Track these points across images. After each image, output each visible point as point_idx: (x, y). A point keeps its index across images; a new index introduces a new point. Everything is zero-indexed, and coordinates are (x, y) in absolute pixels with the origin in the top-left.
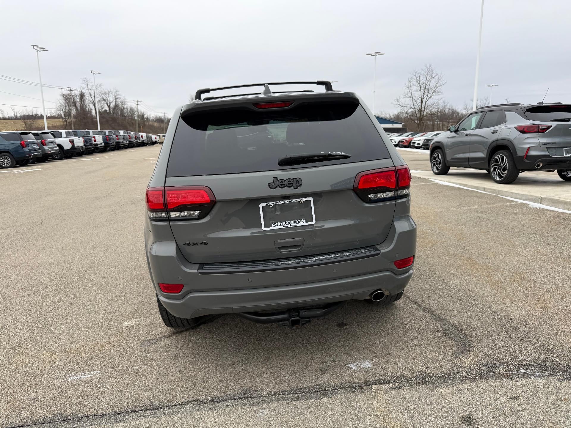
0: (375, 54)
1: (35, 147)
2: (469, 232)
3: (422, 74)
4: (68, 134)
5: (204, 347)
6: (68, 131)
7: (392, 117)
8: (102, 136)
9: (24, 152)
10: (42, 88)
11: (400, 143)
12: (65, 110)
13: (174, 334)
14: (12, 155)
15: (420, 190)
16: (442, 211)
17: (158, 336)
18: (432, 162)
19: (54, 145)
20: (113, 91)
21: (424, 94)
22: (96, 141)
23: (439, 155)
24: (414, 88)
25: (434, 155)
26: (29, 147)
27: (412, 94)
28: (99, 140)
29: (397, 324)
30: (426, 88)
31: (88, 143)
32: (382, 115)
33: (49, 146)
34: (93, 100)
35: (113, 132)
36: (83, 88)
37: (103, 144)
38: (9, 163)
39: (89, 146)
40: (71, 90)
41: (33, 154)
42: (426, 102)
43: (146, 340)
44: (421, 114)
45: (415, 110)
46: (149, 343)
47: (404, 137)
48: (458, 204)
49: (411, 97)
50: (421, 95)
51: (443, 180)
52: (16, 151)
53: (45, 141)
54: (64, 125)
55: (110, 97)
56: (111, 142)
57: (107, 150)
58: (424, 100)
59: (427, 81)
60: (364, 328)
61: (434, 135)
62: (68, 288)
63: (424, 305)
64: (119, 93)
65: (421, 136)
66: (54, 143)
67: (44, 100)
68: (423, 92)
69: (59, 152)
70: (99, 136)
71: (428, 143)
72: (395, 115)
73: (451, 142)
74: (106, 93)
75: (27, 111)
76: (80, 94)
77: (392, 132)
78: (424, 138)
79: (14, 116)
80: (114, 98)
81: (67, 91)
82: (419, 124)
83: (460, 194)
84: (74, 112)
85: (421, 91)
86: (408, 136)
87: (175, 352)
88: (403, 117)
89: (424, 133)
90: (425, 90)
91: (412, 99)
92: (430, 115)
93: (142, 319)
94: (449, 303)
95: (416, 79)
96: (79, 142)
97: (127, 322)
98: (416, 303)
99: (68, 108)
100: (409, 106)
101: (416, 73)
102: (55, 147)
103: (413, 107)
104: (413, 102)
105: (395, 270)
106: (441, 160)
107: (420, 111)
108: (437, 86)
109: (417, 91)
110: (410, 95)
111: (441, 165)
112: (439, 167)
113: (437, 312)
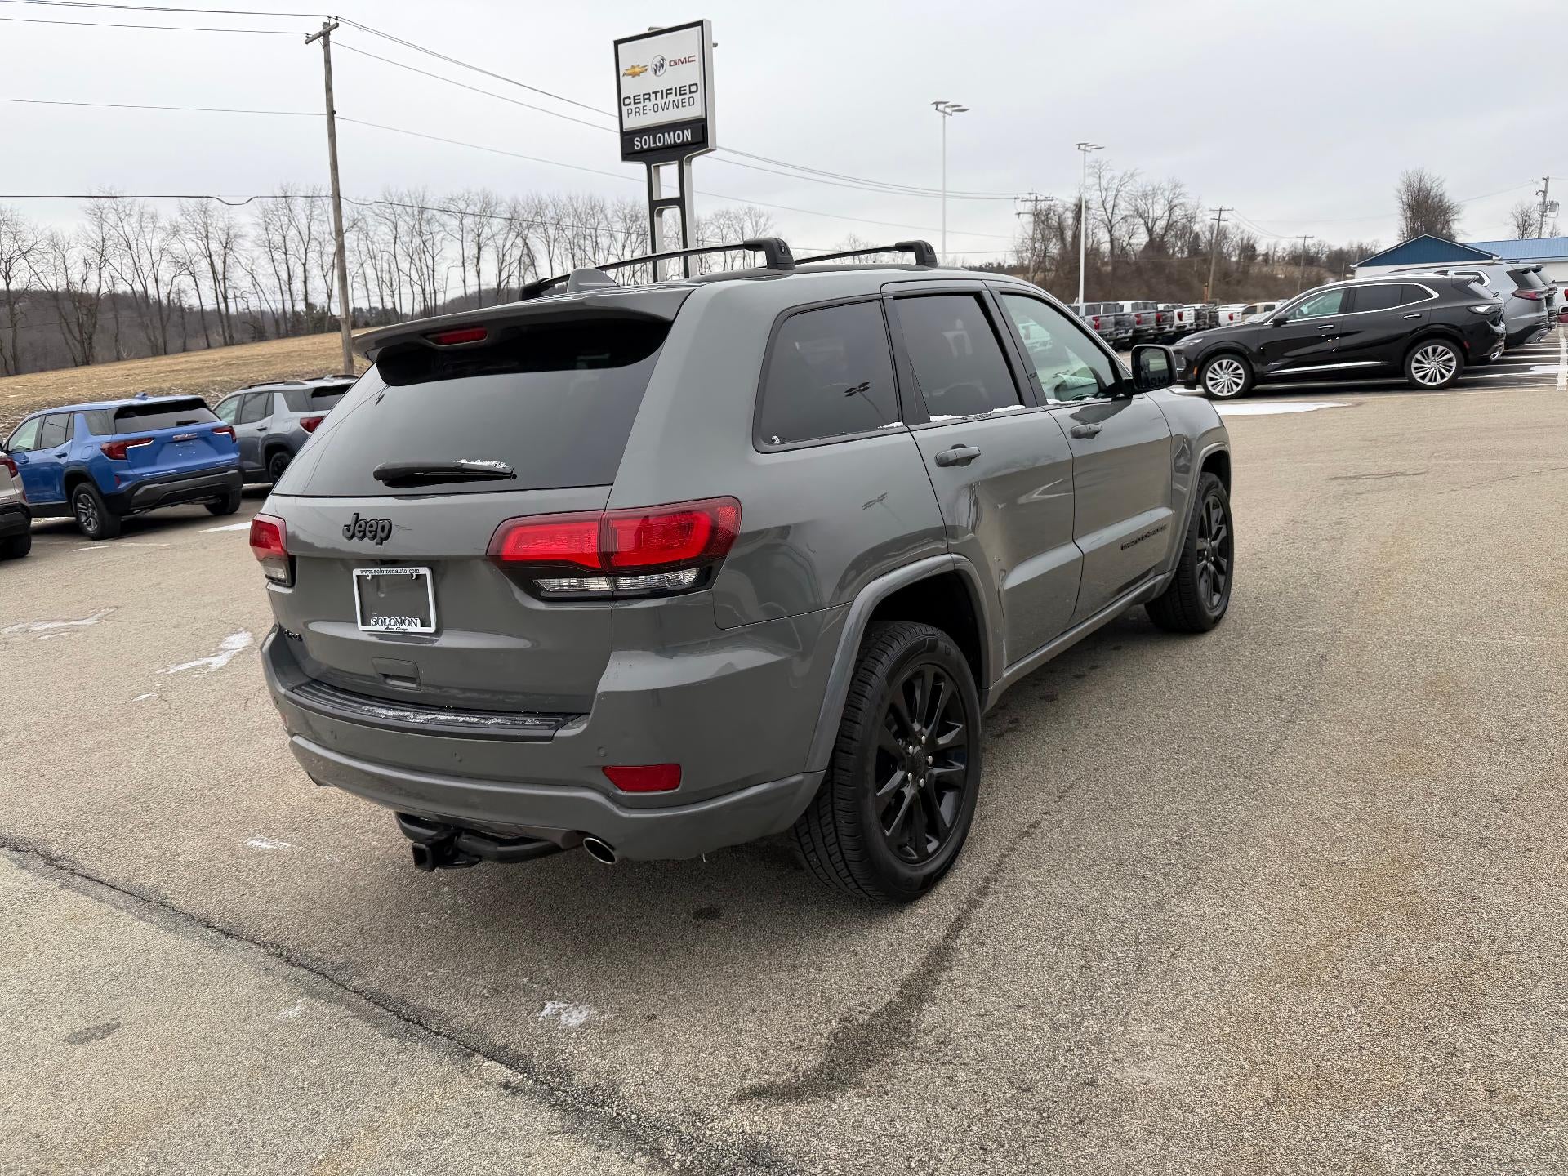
10: (944, 200)
12: (1035, 249)
20: (1166, 187)
34: (1110, 215)
36: (1088, 188)
40: (1036, 200)
55: (1156, 204)
64: (1183, 190)
74: (1147, 194)
76: (1076, 206)
80: (1167, 208)
84: (1054, 251)
99: (1041, 243)
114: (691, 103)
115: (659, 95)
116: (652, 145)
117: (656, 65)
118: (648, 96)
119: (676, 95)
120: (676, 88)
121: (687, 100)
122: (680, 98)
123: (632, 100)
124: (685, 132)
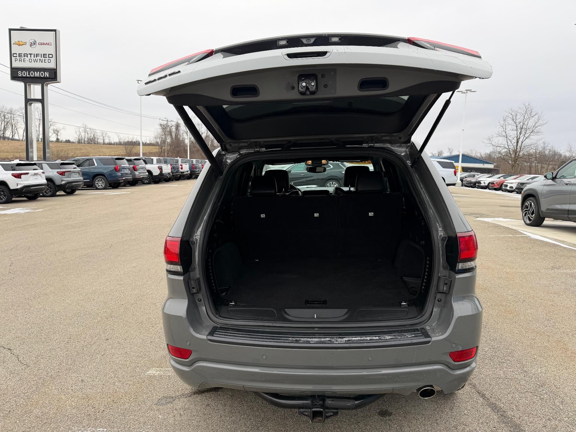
0: (466, 91)
1: (127, 171)
2: (562, 303)
3: (519, 113)
4: (159, 161)
5: (221, 417)
6: (159, 158)
7: (483, 156)
8: (189, 165)
9: (117, 176)
10: (141, 118)
11: (490, 185)
12: (162, 138)
13: (195, 393)
14: (106, 178)
15: (507, 243)
16: (530, 272)
17: (177, 394)
18: (524, 211)
19: (144, 170)
21: (520, 133)
22: (183, 169)
23: (532, 204)
24: (509, 128)
25: (526, 204)
26: (121, 171)
27: (507, 133)
28: (186, 168)
29: (455, 423)
30: (523, 127)
31: (176, 170)
32: (472, 153)
33: (140, 172)
35: (200, 161)
37: (189, 173)
38: (103, 185)
39: (176, 173)
40: (167, 121)
41: (124, 178)
42: (522, 142)
43: (164, 397)
44: (516, 154)
45: (509, 151)
46: (166, 400)
47: (495, 179)
48: (551, 265)
49: (506, 136)
50: (517, 135)
51: (535, 233)
52: (110, 175)
53: (136, 167)
54: (159, 152)
56: (196, 170)
57: (193, 177)
58: (521, 140)
59: (525, 119)
60: (411, 423)
61: (530, 179)
62: (110, 321)
63: (493, 400)
65: (514, 179)
66: (144, 169)
67: (142, 128)
68: (520, 131)
69: (148, 178)
70: (186, 164)
71: (522, 187)
72: (487, 154)
73: (547, 190)
74: (199, 124)
75: (129, 138)
76: (176, 125)
77: (482, 173)
78: (518, 181)
79: (118, 142)
81: (164, 121)
82: (513, 166)
83: (555, 252)
84: (169, 140)
85: (517, 130)
86: (499, 178)
87: (189, 418)
88: (496, 157)
89: (518, 176)
90: (521, 129)
91: (506, 138)
92: (527, 156)
93: (168, 369)
94: (527, 402)
95: (511, 117)
96: (167, 169)
97: (153, 370)
98: (483, 396)
99: (164, 136)
100: (502, 146)
101: (513, 111)
102: (145, 173)
103: (507, 147)
104: (507, 142)
105: (451, 363)
106: (534, 210)
107: (515, 152)
108: (537, 125)
109: (513, 130)
110: (504, 134)
111: (534, 215)
112: (531, 217)
113: (510, 413)
114: (49, 61)
115: (32, 56)
116: (28, 76)
117: (31, 43)
118: (26, 55)
119: (41, 57)
120: (41, 54)
121: (47, 60)
122: (43, 59)
123: (18, 55)
124: (46, 73)
